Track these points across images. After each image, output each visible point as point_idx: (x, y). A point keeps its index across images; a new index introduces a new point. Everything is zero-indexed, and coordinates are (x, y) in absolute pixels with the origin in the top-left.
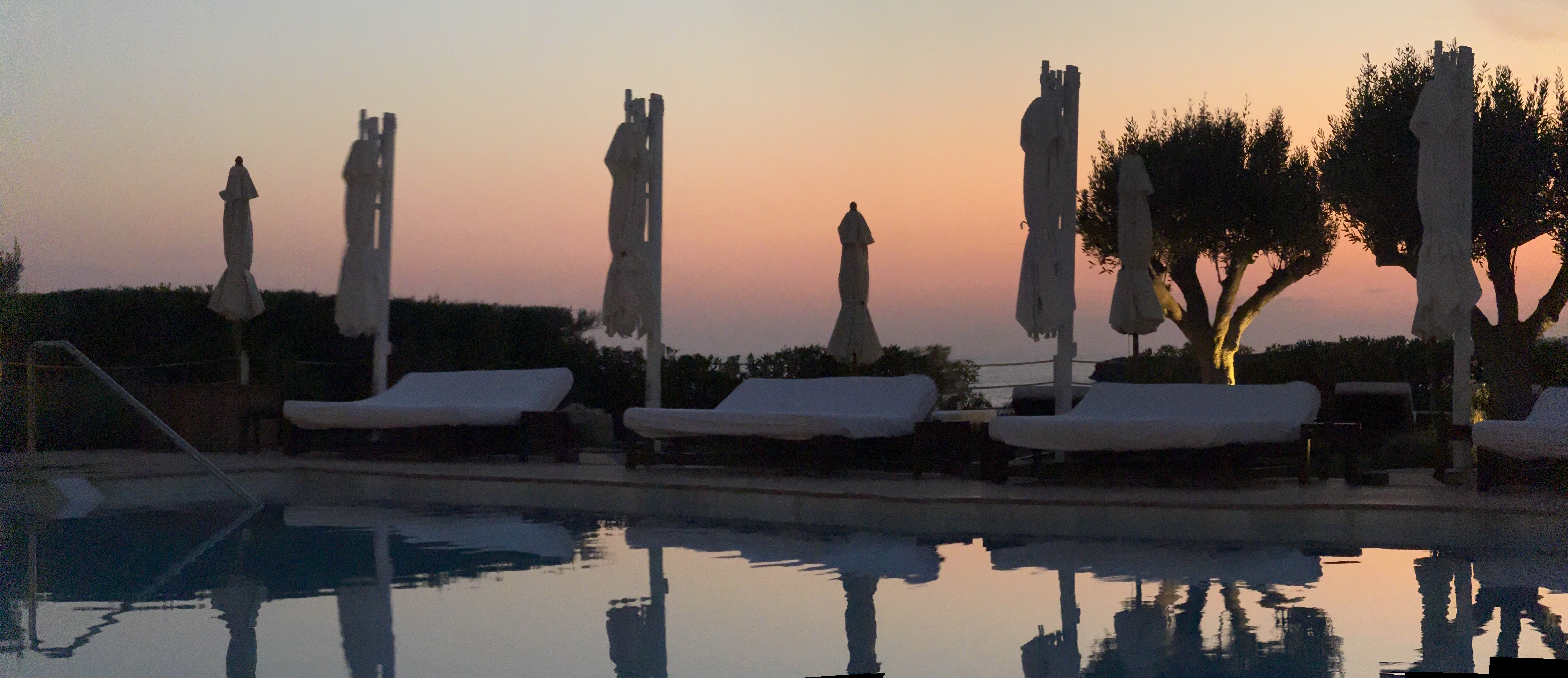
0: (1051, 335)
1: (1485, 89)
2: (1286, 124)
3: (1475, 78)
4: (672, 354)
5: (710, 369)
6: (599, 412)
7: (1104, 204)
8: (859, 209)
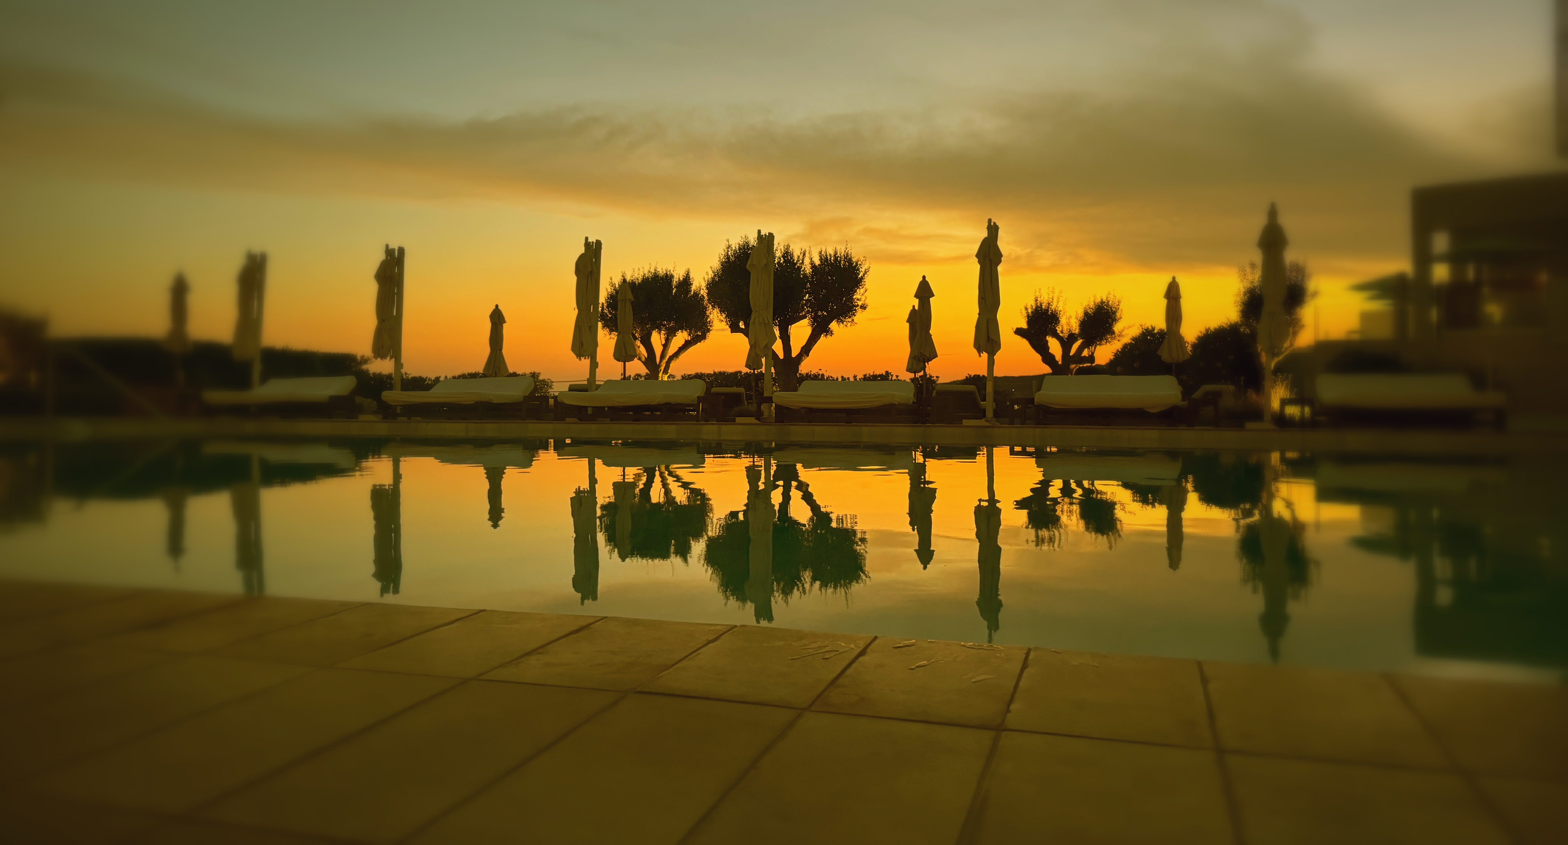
0: (587, 358)
1: (778, 254)
2: (692, 275)
3: (774, 250)
4: (407, 376)
5: (426, 383)
6: (369, 400)
7: (611, 309)
8: (499, 308)
